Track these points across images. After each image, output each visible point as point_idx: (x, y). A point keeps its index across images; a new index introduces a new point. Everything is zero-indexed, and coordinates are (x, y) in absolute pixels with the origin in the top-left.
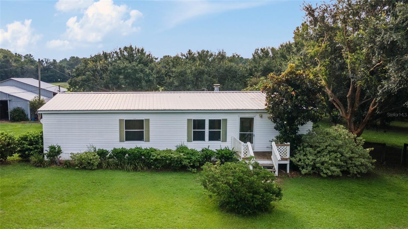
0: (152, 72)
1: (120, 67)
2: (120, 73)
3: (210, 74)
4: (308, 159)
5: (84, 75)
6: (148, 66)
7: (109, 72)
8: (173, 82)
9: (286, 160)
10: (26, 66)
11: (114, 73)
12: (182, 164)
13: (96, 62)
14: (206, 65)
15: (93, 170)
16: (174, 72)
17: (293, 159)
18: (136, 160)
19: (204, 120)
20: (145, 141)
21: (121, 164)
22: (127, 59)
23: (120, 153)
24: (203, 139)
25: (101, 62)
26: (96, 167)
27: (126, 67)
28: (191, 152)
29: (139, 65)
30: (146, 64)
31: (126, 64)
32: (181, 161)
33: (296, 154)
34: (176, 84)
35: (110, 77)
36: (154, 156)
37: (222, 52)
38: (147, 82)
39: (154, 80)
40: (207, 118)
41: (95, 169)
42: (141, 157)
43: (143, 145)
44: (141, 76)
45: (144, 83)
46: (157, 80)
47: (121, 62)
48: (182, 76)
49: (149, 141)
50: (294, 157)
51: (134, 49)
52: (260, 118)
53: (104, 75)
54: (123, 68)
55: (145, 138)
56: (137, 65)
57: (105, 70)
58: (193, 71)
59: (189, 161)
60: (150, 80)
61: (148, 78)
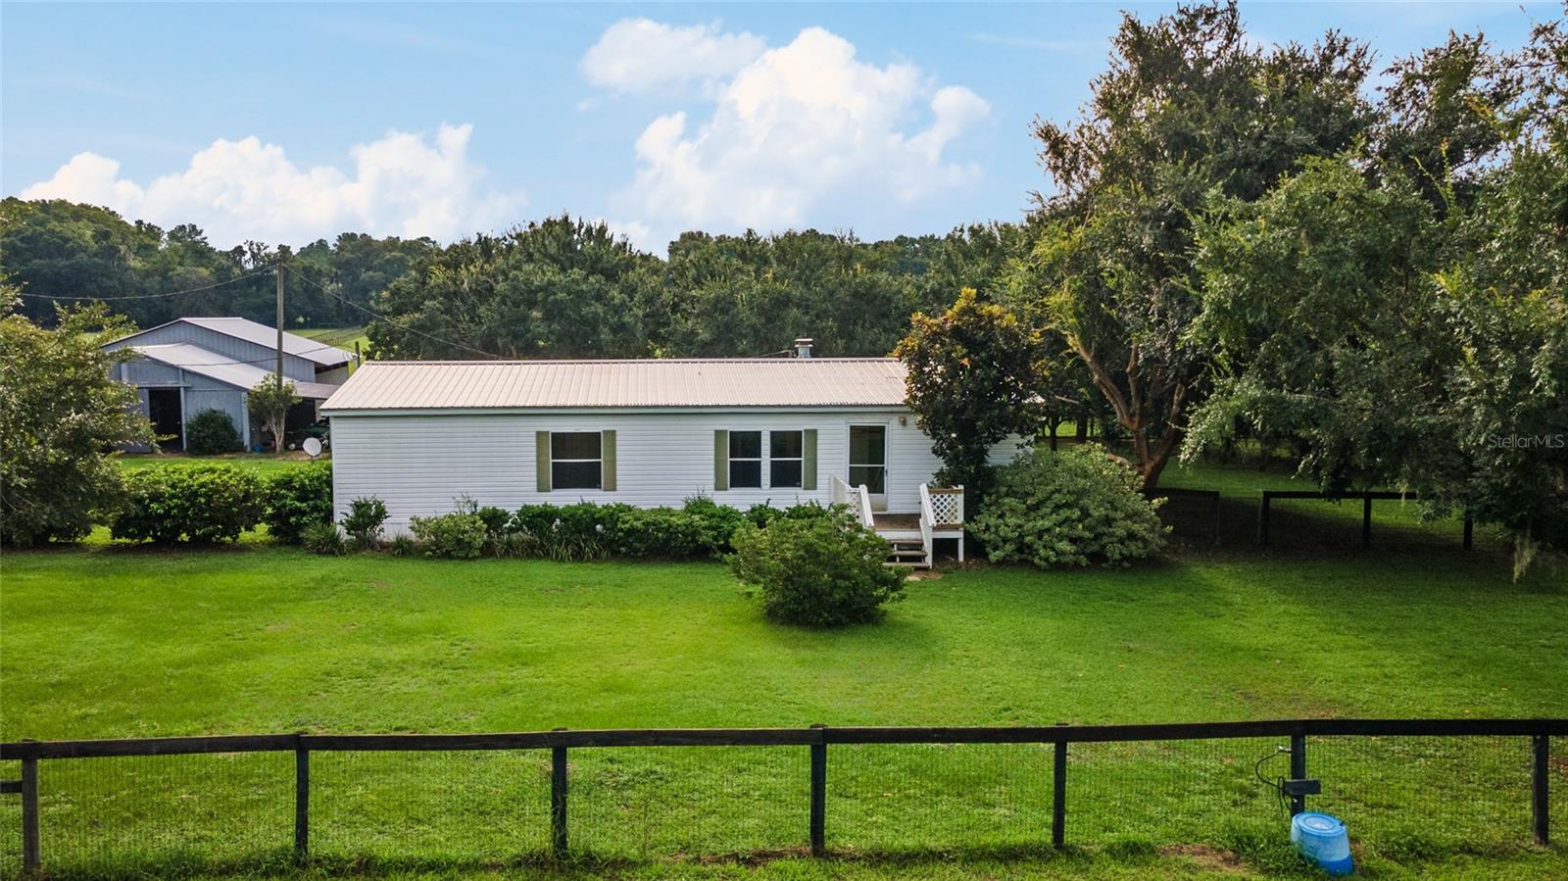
0: (632, 300)
1: (532, 283)
2: (532, 304)
3: (808, 307)
4: (1007, 525)
5: (417, 309)
6: (617, 282)
7: (497, 299)
8: (693, 333)
9: (956, 528)
10: (180, 269)
11: (514, 303)
12: (696, 542)
13: (456, 267)
14: (799, 278)
15: (470, 559)
16: (698, 301)
17: (973, 527)
18: (580, 532)
19: (758, 434)
20: (605, 490)
21: (542, 544)
22: (554, 259)
23: (539, 515)
24: (757, 483)
25: (471, 268)
26: (477, 553)
27: (551, 283)
28: (721, 513)
29: (591, 279)
30: (611, 275)
31: (551, 274)
32: (695, 533)
33: (979, 513)
34: (704, 335)
35: (502, 316)
36: (629, 522)
37: (848, 236)
38: (614, 330)
39: (636, 323)
40: (766, 427)
41: (474, 558)
42: (594, 528)
43: (598, 498)
44: (596, 313)
45: (605, 335)
46: (646, 325)
47: (536, 270)
48: (725, 312)
49: (614, 489)
50: (975, 521)
51: (576, 226)
52: (900, 427)
53: (482, 310)
54: (540, 289)
55: (606, 480)
56: (586, 279)
57: (485, 292)
58: (754, 296)
59: (715, 533)
60: (624, 324)
61: (620, 317)
